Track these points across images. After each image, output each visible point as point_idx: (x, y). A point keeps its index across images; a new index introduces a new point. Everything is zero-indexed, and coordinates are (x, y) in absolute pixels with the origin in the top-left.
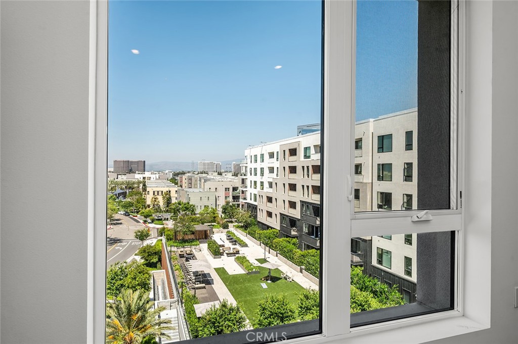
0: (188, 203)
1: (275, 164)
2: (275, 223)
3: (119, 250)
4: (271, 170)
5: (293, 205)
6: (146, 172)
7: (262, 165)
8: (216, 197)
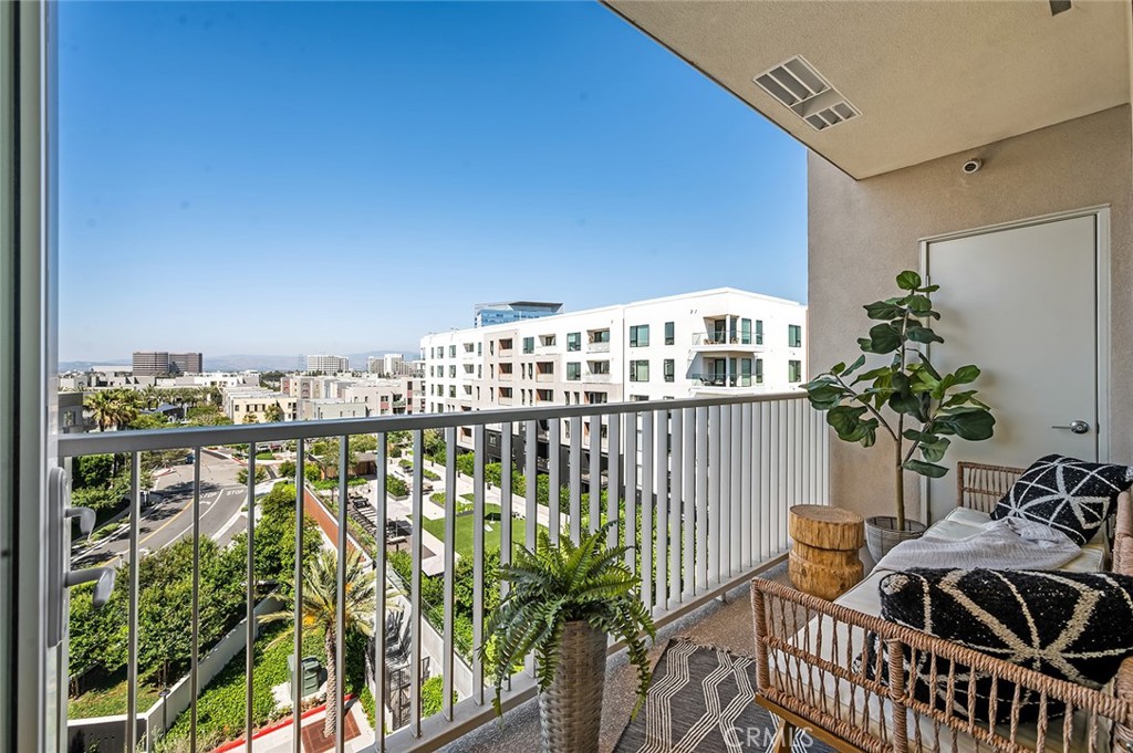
4: (470, 369)
7: (453, 362)
8: (367, 411)
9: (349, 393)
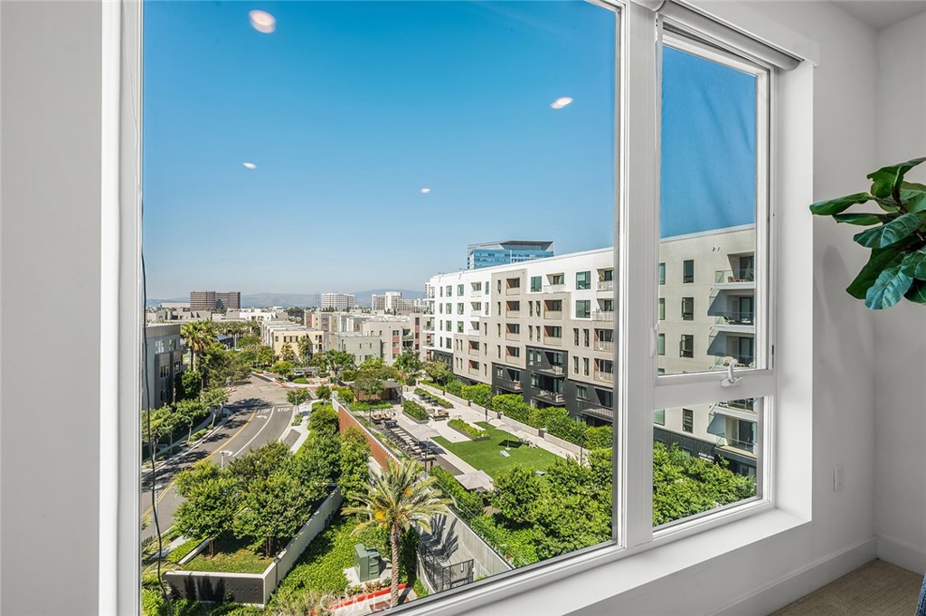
0: (345, 352)
1: (483, 298)
2: (484, 377)
3: (264, 420)
4: (477, 306)
5: (513, 351)
7: (461, 299)
8: (382, 344)
9: (366, 328)
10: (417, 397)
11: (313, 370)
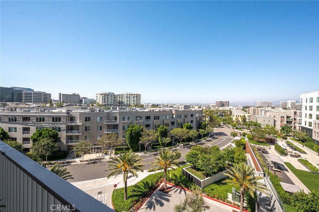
3: (223, 139)
6: (229, 106)
8: (275, 121)
10: (286, 145)
11: (245, 127)
